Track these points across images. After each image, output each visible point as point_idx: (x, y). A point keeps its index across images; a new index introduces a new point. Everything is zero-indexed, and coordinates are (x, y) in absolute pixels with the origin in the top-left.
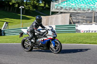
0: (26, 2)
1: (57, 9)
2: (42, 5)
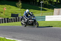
2: (55, 1)
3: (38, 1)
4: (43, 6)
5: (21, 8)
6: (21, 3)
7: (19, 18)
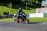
0: (29, 1)
1: (45, 5)
2: (37, 3)
3: (24, 3)
7: (9, 15)
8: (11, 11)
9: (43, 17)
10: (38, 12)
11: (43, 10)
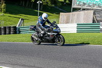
4: (41, 9)
5: (5, 12)
6: (4, 4)
8: (3, 18)
9: (76, 32)
10: (64, 21)
11: (75, 17)
